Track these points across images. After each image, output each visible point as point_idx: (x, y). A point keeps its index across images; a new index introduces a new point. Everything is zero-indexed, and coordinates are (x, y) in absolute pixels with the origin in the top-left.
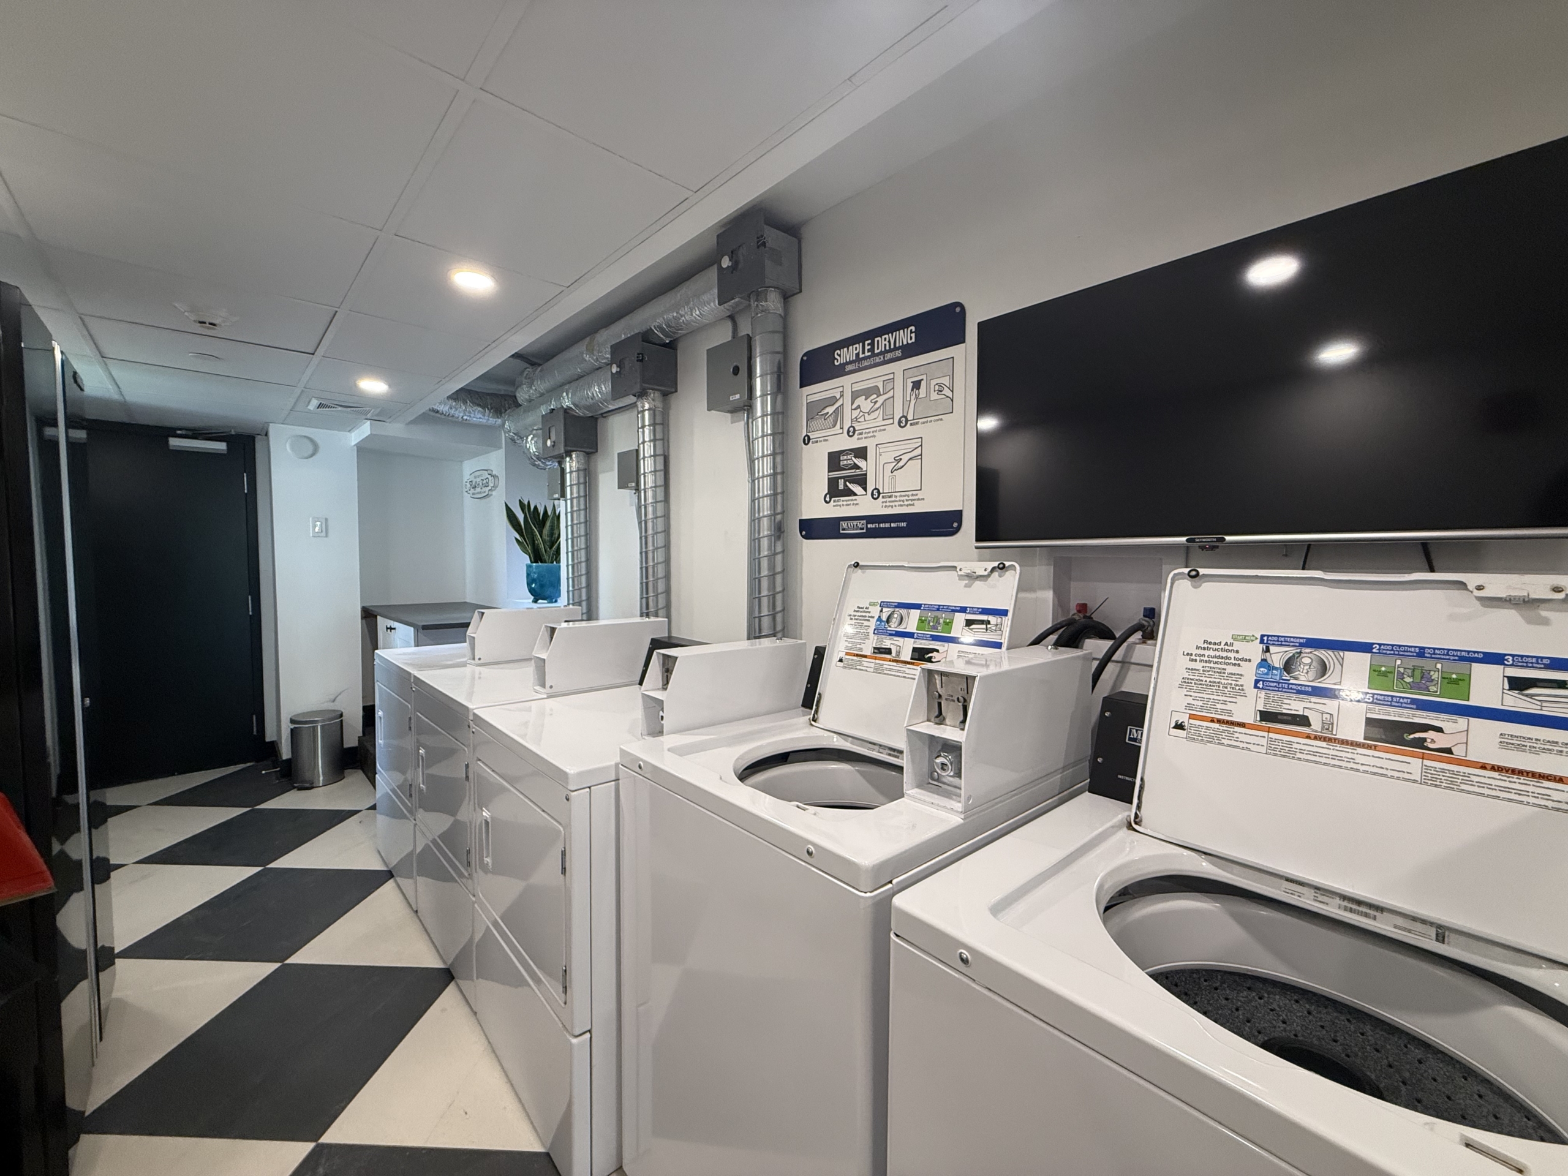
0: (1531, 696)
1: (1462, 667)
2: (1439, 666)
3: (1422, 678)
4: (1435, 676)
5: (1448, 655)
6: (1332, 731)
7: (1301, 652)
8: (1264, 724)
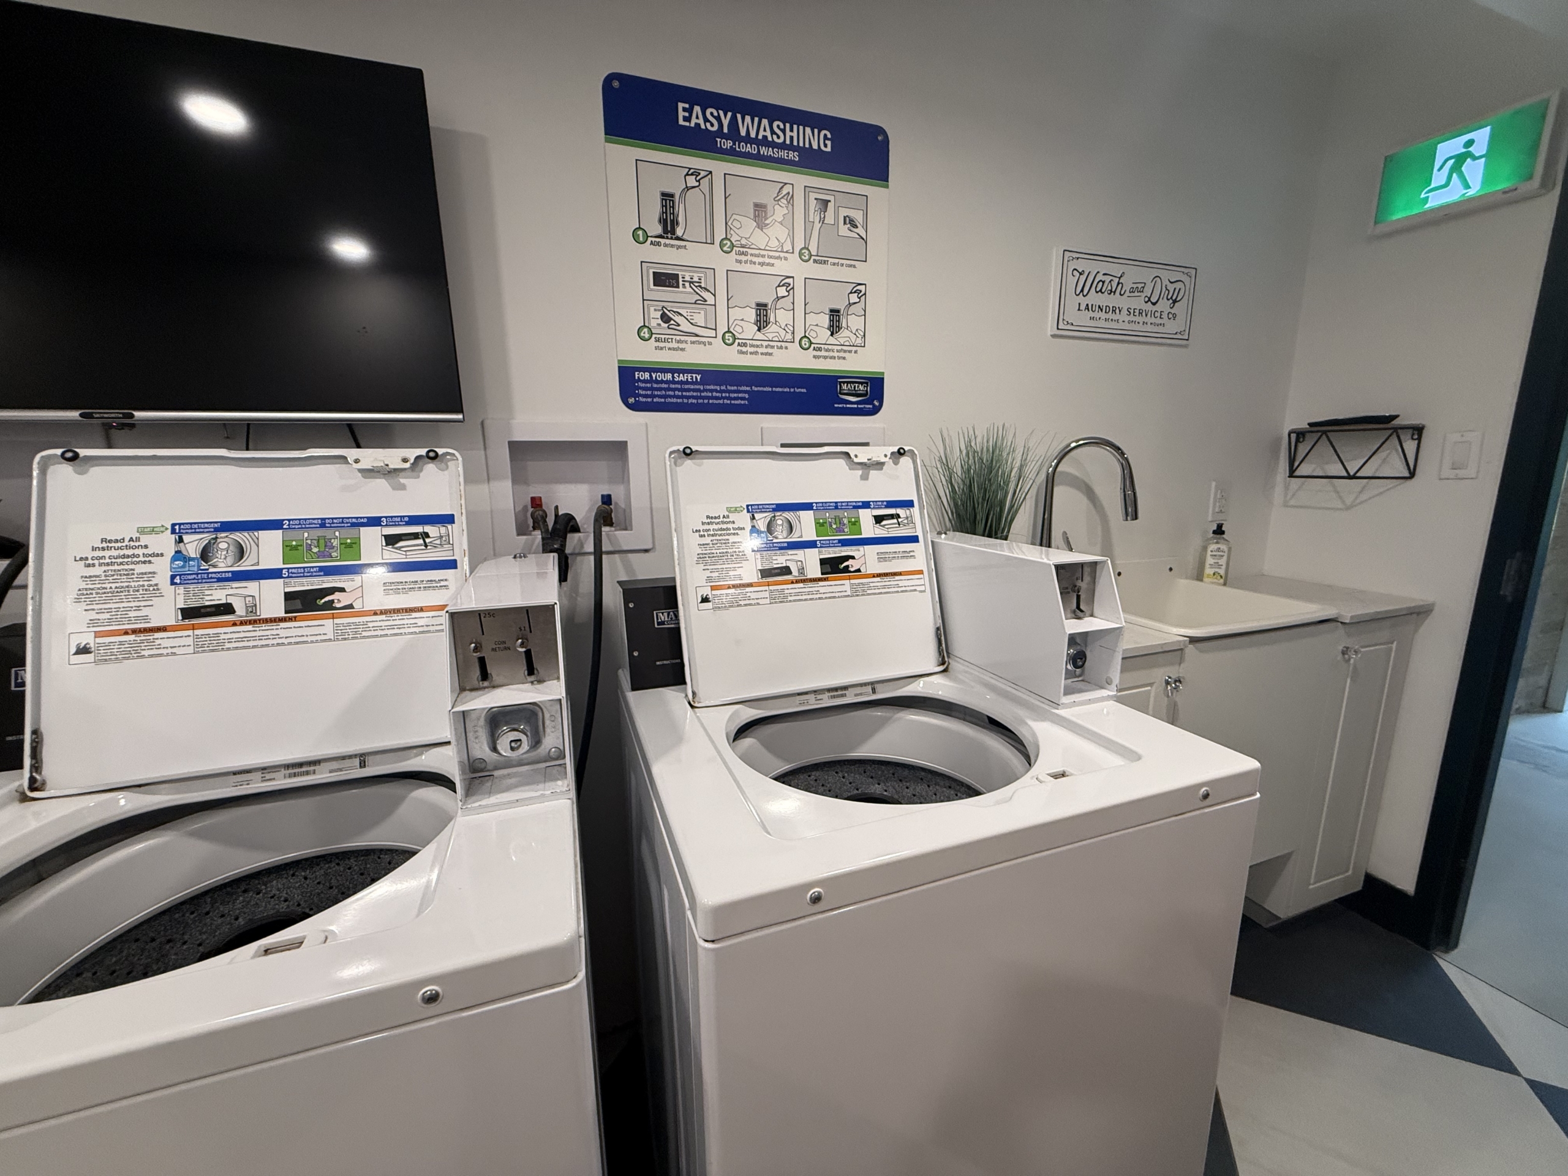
0: (399, 548)
1: (353, 531)
2: (337, 534)
3: (326, 546)
4: (335, 543)
5: (343, 523)
6: (256, 613)
7: (217, 538)
8: (187, 622)
